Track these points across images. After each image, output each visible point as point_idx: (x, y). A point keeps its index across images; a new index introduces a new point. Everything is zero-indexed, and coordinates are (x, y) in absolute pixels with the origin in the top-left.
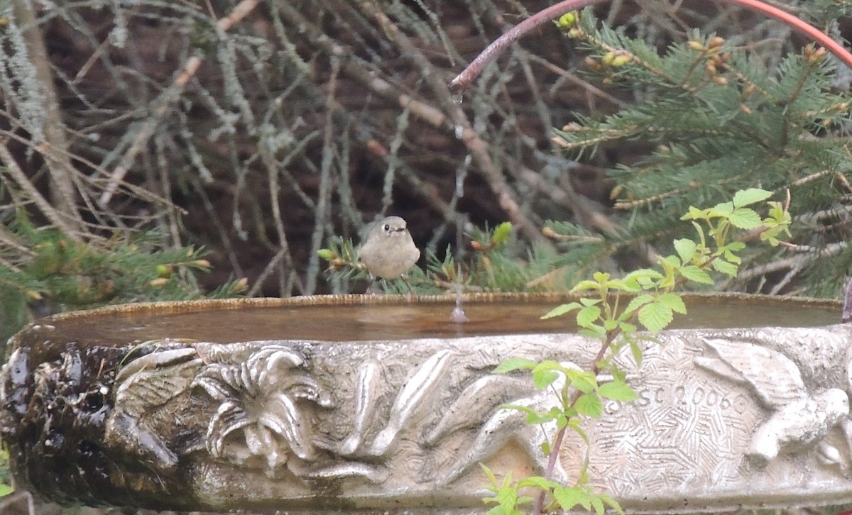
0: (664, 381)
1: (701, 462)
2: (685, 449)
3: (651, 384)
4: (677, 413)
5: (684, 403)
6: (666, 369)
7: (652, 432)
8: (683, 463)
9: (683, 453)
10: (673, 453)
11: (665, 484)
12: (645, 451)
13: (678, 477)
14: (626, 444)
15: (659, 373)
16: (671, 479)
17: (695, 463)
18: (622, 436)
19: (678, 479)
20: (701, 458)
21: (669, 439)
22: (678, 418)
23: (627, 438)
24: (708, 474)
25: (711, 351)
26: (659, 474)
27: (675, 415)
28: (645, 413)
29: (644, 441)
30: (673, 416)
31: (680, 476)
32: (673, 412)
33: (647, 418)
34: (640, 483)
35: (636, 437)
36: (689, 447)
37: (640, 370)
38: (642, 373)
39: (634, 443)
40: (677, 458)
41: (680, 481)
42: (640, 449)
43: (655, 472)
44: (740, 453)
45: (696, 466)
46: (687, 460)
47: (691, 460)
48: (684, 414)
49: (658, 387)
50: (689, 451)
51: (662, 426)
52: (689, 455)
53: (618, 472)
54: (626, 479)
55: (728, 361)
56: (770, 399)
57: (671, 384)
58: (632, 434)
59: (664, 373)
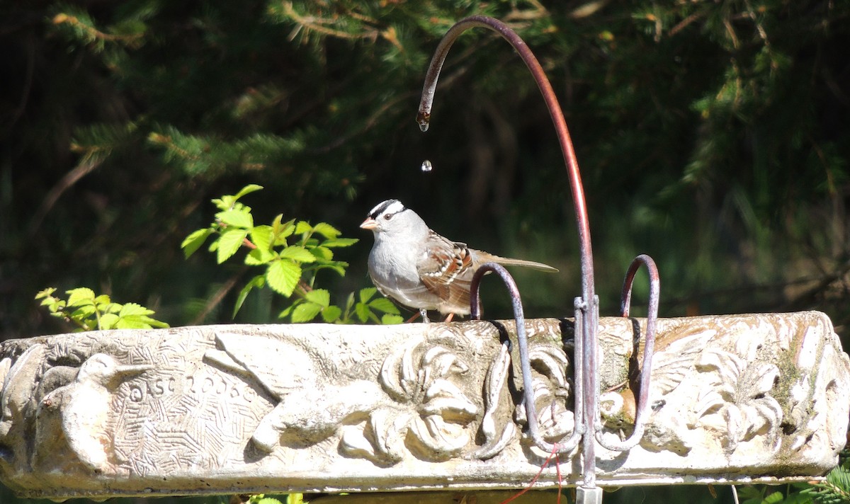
0: (175, 371)
1: (207, 445)
2: (193, 433)
3: (163, 374)
4: (186, 401)
5: (194, 392)
6: (176, 360)
7: (165, 417)
8: (191, 446)
9: (190, 437)
10: (182, 437)
11: (178, 466)
12: (160, 434)
13: (188, 460)
14: (145, 428)
15: (171, 364)
16: (182, 460)
17: (201, 446)
18: (143, 422)
19: (189, 462)
20: (206, 442)
21: (180, 424)
22: (187, 405)
23: (147, 423)
24: (214, 456)
25: (220, 346)
26: (171, 456)
28: (160, 401)
29: (159, 426)
30: (183, 403)
31: (189, 458)
32: (184, 399)
33: (161, 404)
34: (156, 464)
35: (153, 422)
36: (196, 433)
37: (154, 361)
38: (156, 363)
39: (151, 427)
40: (186, 442)
41: (190, 463)
42: (156, 433)
43: (168, 454)
44: (246, 438)
45: (202, 449)
46: (195, 444)
47: (197, 443)
48: (193, 401)
49: (170, 376)
50: (196, 435)
51: (174, 412)
52: (196, 439)
53: (139, 454)
54: (145, 461)
55: (232, 353)
56: (272, 388)
57: (182, 374)
58: (150, 419)
59: (175, 364)
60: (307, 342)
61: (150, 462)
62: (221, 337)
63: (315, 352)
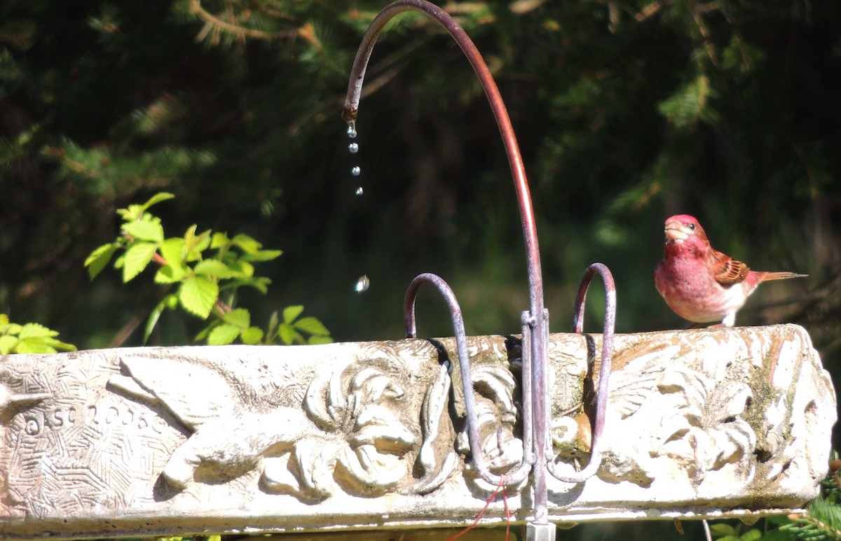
0: (75, 400)
1: (113, 482)
2: (96, 469)
3: (62, 403)
4: (88, 433)
5: (97, 423)
6: (77, 387)
7: (65, 452)
8: (95, 484)
9: (93, 473)
10: (84, 474)
11: (80, 506)
12: (59, 471)
13: (91, 499)
14: (43, 465)
15: (71, 392)
16: (85, 500)
17: (106, 483)
18: (40, 457)
19: (92, 501)
20: (112, 478)
21: (82, 459)
22: (89, 438)
23: (44, 458)
24: (120, 494)
25: (125, 371)
26: (72, 495)
27: (86, 434)
28: (59, 433)
29: (58, 461)
30: (85, 435)
31: (92, 497)
32: (85, 431)
33: (61, 437)
34: (55, 504)
35: (52, 458)
36: (100, 468)
37: (52, 389)
38: (54, 392)
39: (50, 463)
40: (88, 479)
41: (94, 502)
42: (55, 469)
43: (69, 493)
44: (155, 474)
45: (107, 487)
46: (98, 481)
47: (101, 481)
48: (95, 433)
49: (70, 406)
50: (100, 472)
51: (75, 446)
52: (99, 476)
53: (36, 493)
54: (43, 501)
55: (139, 378)
56: (184, 417)
57: (83, 403)
58: (48, 454)
59: (76, 392)
60: (223, 366)
61: (49, 503)
62: (126, 362)
63: (232, 377)
